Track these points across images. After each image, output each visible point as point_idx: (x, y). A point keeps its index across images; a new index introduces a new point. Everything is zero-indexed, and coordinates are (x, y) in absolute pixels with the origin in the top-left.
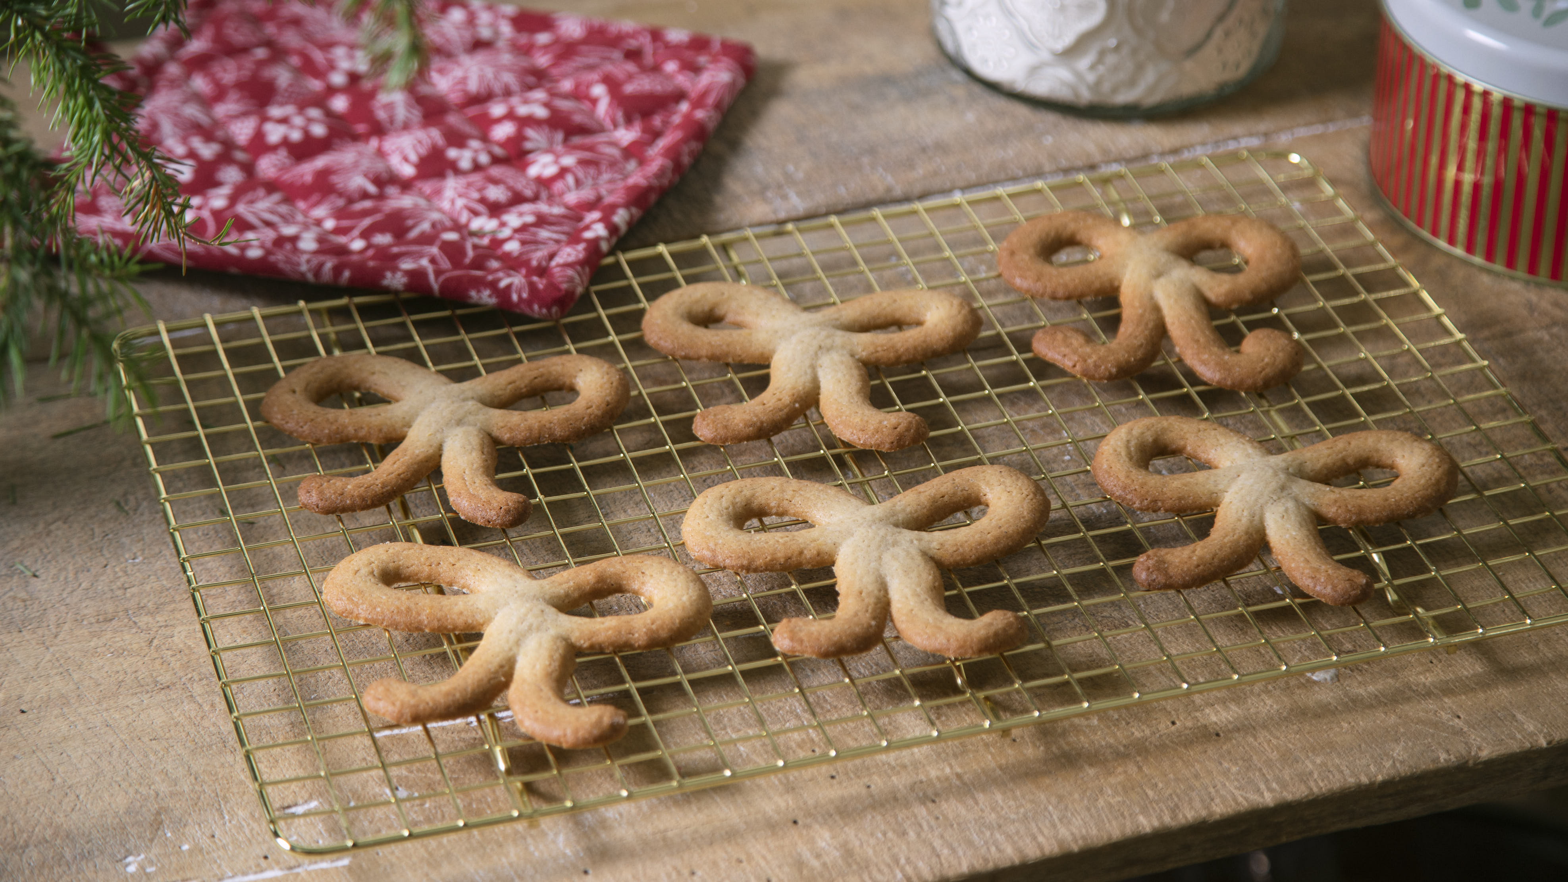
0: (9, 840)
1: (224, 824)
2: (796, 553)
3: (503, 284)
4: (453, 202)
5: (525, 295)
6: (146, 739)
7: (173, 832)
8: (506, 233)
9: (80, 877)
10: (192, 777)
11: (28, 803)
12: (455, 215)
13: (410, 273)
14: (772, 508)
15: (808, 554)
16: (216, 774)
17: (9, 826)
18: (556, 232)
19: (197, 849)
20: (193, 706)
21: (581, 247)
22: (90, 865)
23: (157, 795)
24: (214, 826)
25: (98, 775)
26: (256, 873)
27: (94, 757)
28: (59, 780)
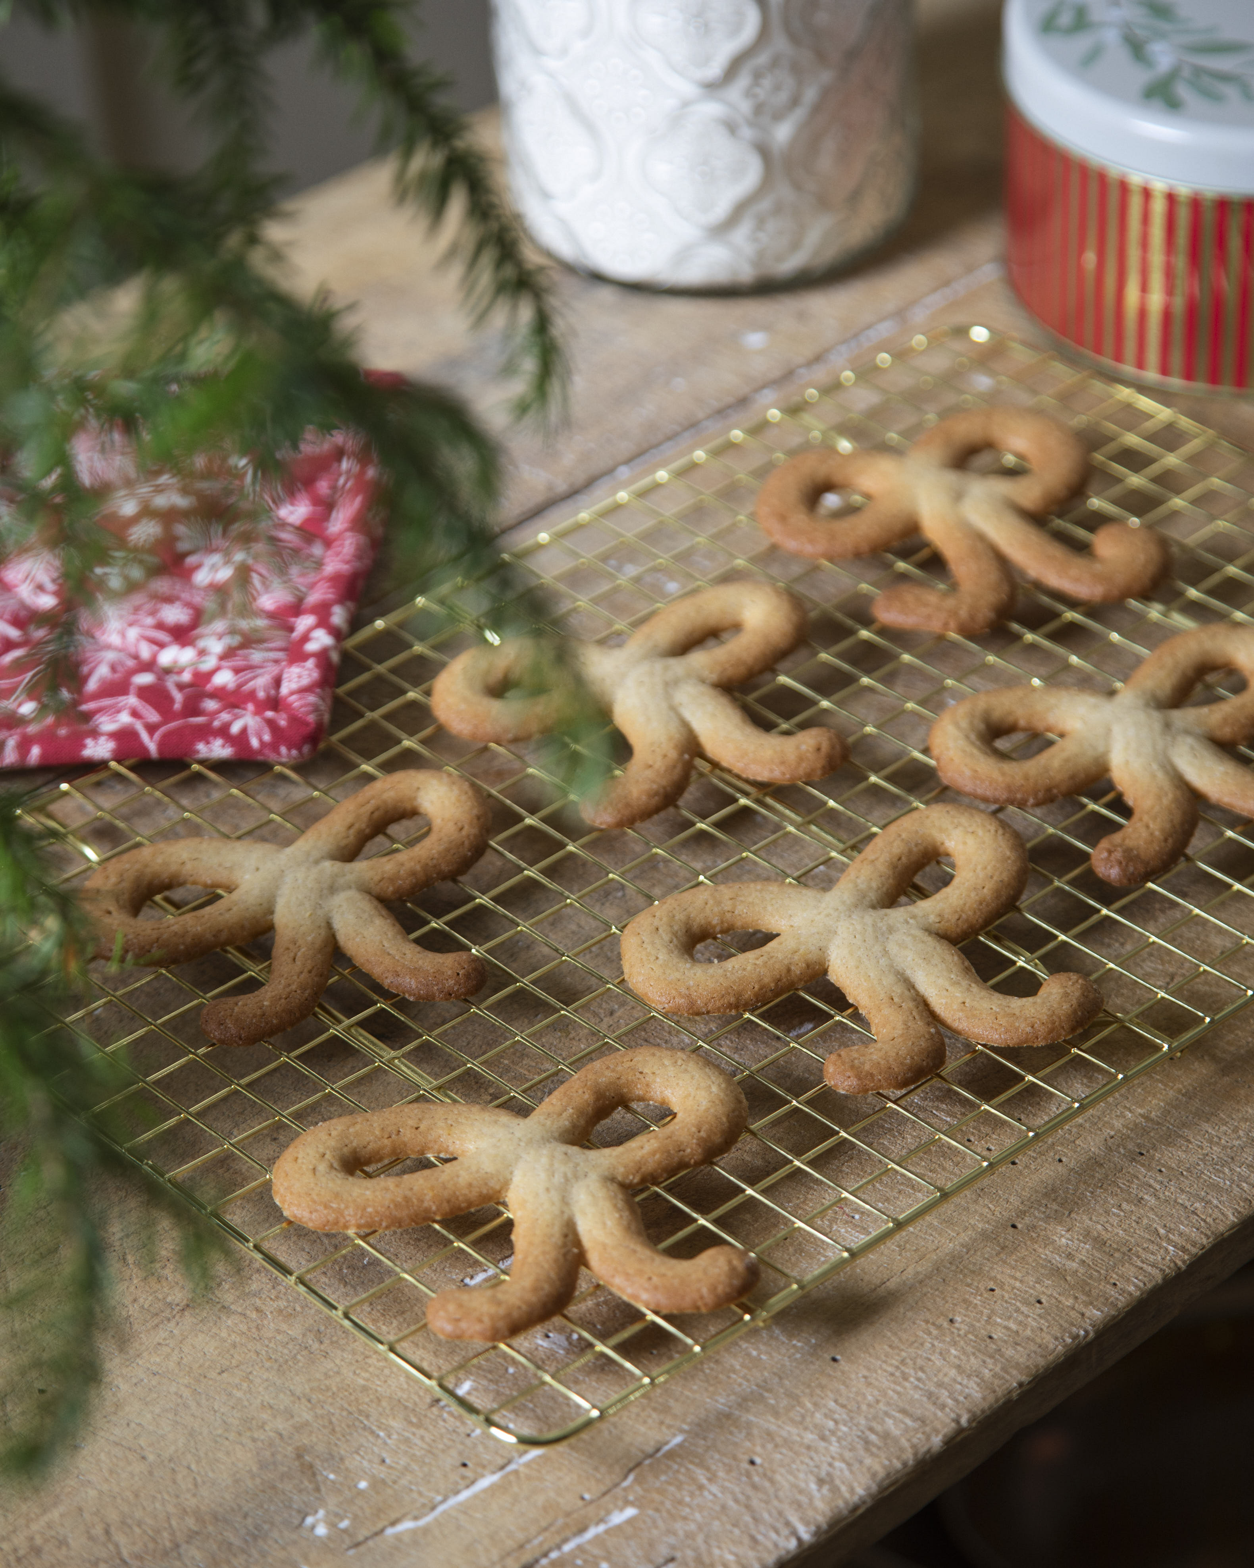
0: (151, 1546)
1: (385, 1443)
2: (784, 972)
3: (235, 729)
4: (123, 635)
5: (267, 737)
6: (213, 1374)
7: (334, 1472)
8: (209, 663)
9: (270, 1560)
10: (303, 1400)
11: (137, 1496)
12: (132, 650)
13: (114, 735)
14: (714, 927)
15: (797, 970)
16: (328, 1389)
17: (137, 1530)
18: (271, 650)
19: (377, 1484)
20: (236, 1318)
21: (310, 663)
22: (270, 1542)
23: (281, 1435)
24: (376, 1449)
25: (191, 1435)
26: (468, 1487)
27: (170, 1416)
28: (151, 1458)
